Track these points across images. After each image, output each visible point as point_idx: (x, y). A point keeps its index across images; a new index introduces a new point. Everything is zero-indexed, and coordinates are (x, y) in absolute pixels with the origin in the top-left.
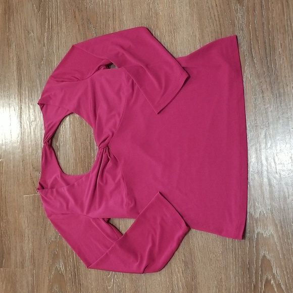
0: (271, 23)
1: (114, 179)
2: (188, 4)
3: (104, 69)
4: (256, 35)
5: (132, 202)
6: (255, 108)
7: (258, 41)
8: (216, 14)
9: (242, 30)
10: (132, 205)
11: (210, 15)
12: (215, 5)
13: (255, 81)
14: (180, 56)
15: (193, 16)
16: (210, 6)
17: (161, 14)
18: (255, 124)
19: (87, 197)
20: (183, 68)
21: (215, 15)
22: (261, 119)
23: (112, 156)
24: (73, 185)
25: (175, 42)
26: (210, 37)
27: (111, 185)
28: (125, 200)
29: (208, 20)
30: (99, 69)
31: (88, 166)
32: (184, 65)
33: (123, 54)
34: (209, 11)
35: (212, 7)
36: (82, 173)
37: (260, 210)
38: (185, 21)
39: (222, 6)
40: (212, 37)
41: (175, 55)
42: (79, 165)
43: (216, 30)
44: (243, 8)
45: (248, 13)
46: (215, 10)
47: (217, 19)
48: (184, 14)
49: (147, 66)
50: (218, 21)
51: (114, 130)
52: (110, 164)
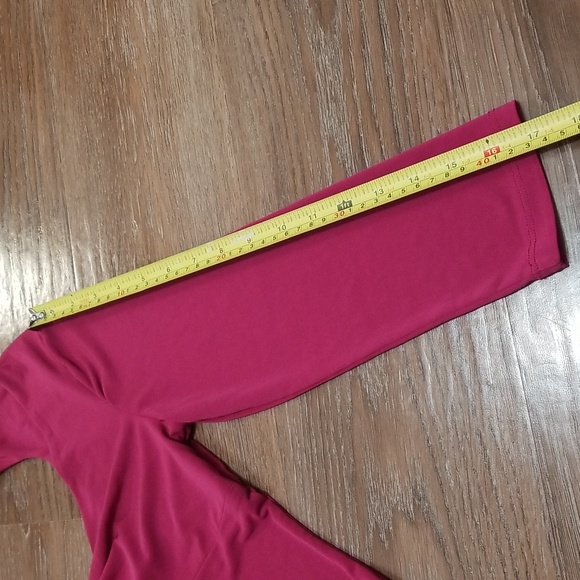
0: (407, 75)
2: (198, 37)
4: (371, 111)
7: (377, 130)
8: (267, 59)
9: (335, 100)
11: (254, 63)
12: (263, 34)
15: (210, 69)
16: (252, 39)
17: (135, 67)
21: (264, 63)
25: (173, 139)
26: (257, 123)
29: (250, 77)
34: (250, 51)
35: (257, 41)
38: (193, 84)
39: (280, 36)
40: (261, 122)
43: (270, 104)
44: (332, 39)
45: (347, 53)
46: (265, 51)
47: (271, 73)
48: (191, 63)
50: (272, 80)
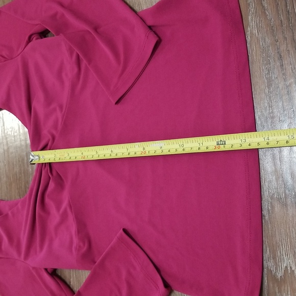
1: (58, 209)
3: (37, 39)
5: (84, 245)
6: (269, 86)
10: (85, 249)
13: (267, 40)
14: (145, 8)
18: (270, 113)
19: (24, 234)
20: (150, 27)
22: (280, 104)
23: (54, 173)
24: (7, 215)
27: (55, 217)
28: (76, 240)
30: (30, 40)
31: (25, 186)
32: (150, 22)
33: (63, 15)
36: (18, 197)
37: (285, 265)
41: (137, 8)
42: (13, 185)
49: (96, 29)
51: (54, 132)
52: (52, 185)
